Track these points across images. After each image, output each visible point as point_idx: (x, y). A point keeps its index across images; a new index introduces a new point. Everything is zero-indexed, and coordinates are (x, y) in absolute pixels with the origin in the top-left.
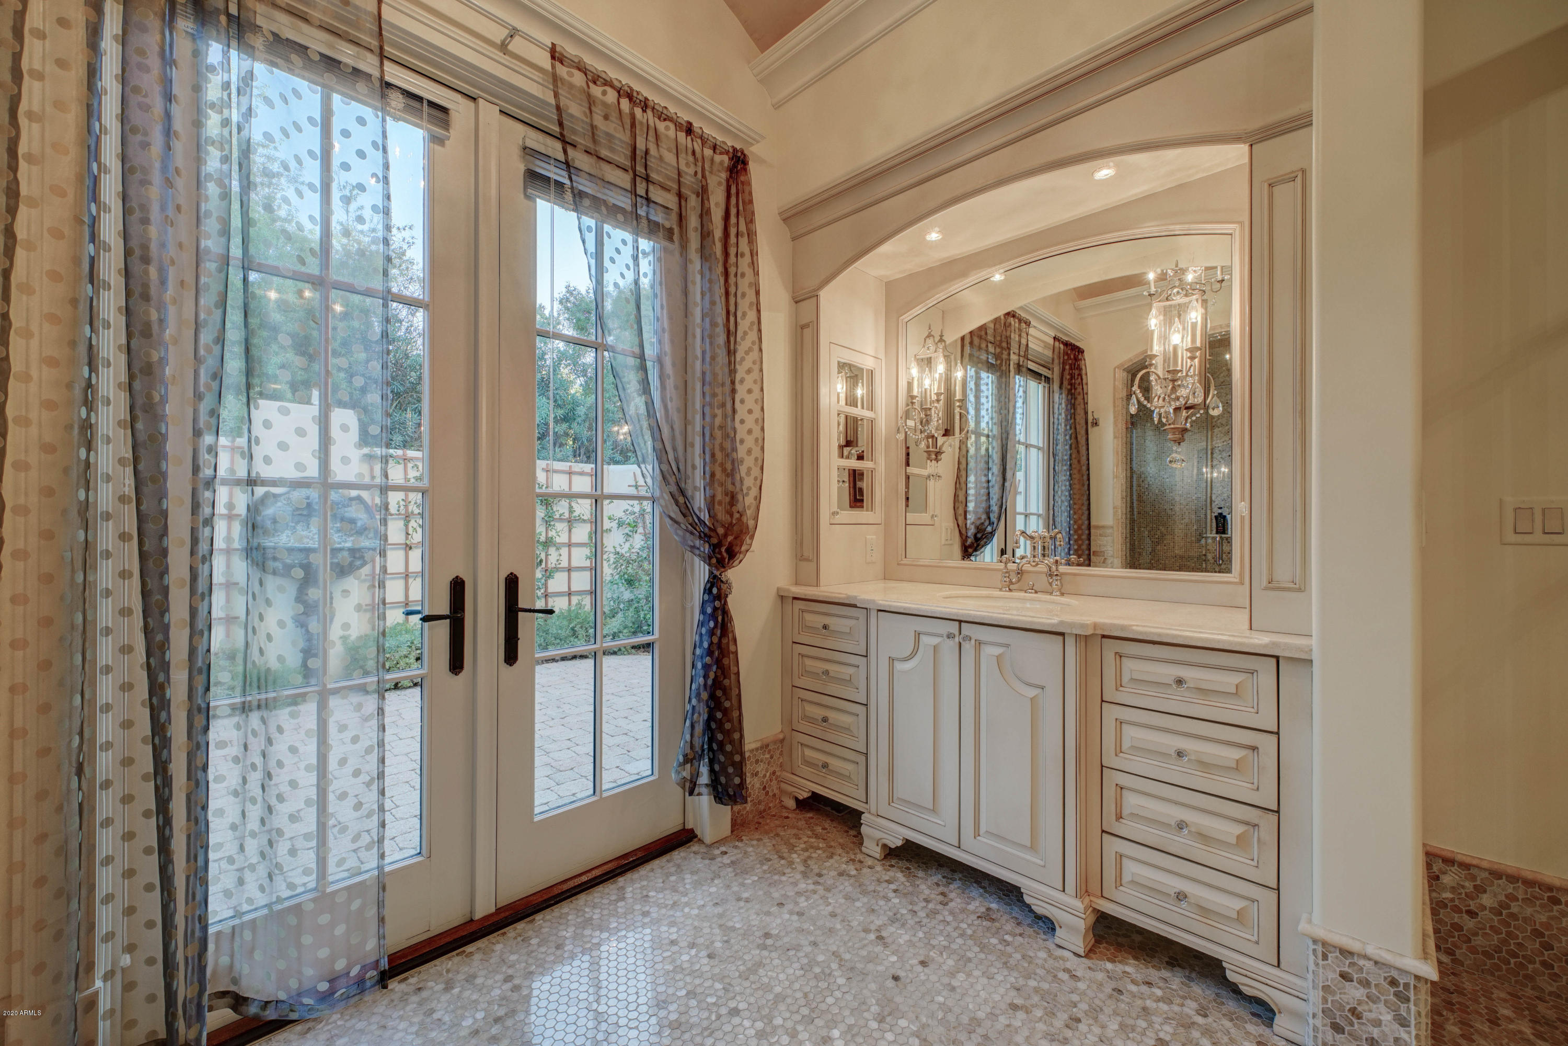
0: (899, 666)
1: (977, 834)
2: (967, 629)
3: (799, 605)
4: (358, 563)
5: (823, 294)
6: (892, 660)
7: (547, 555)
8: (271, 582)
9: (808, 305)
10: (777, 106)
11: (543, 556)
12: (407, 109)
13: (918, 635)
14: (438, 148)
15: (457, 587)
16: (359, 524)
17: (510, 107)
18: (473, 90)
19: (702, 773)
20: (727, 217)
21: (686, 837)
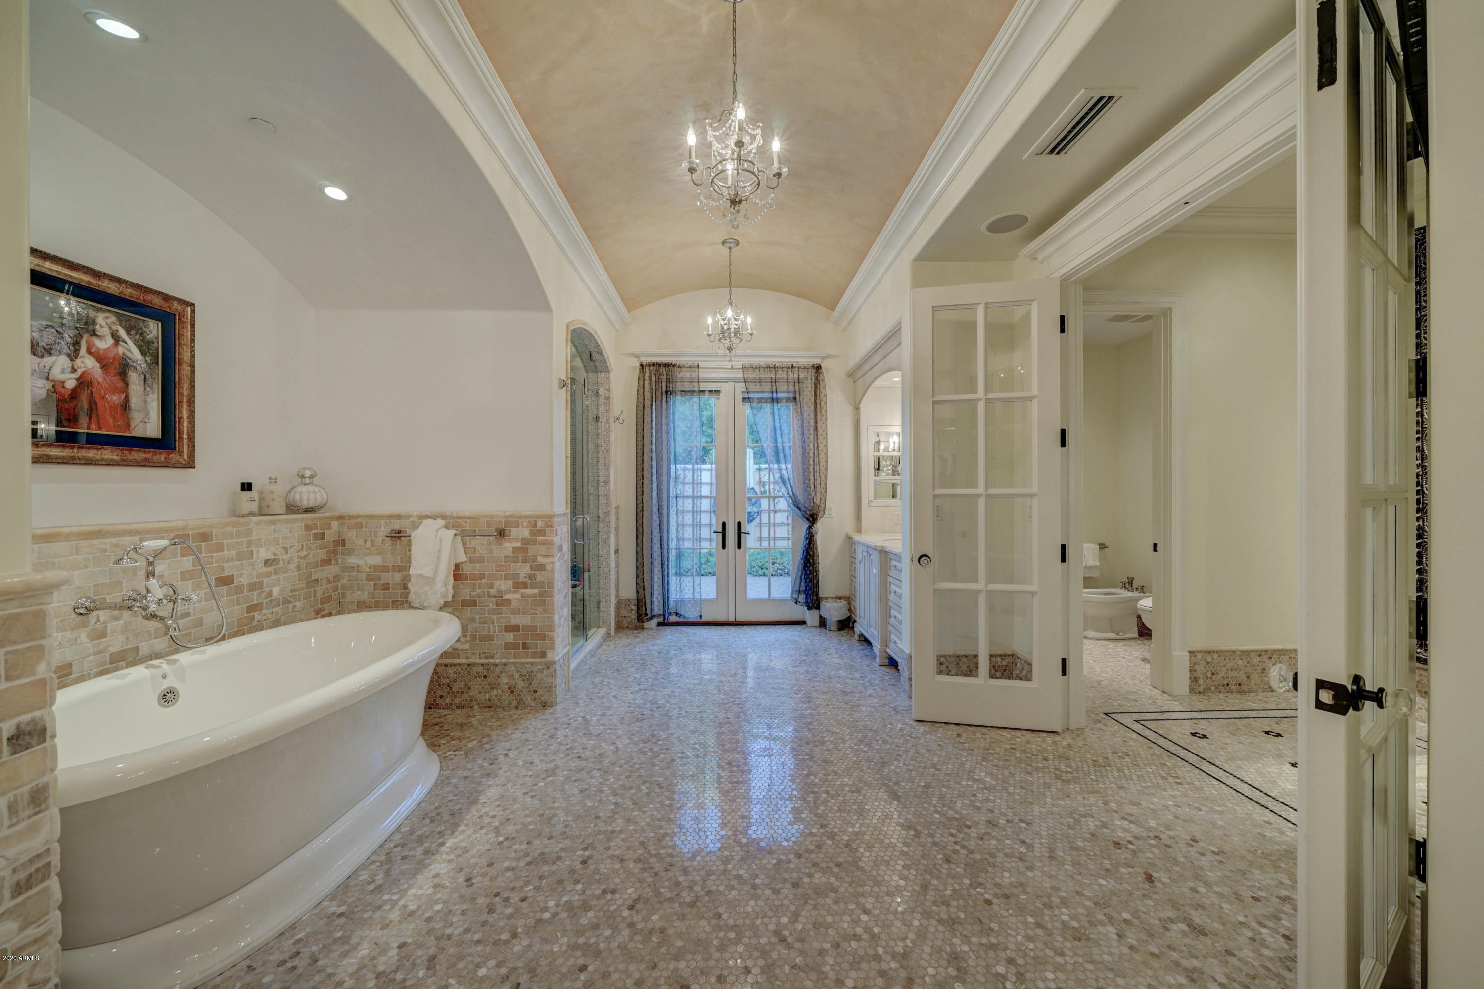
0: (861, 564)
6: (859, 562)
9: (859, 410)
10: (843, 330)
12: (708, 394)
14: (718, 400)
15: (724, 525)
17: (735, 380)
18: (726, 380)
19: (802, 598)
20: (816, 387)
21: (803, 623)
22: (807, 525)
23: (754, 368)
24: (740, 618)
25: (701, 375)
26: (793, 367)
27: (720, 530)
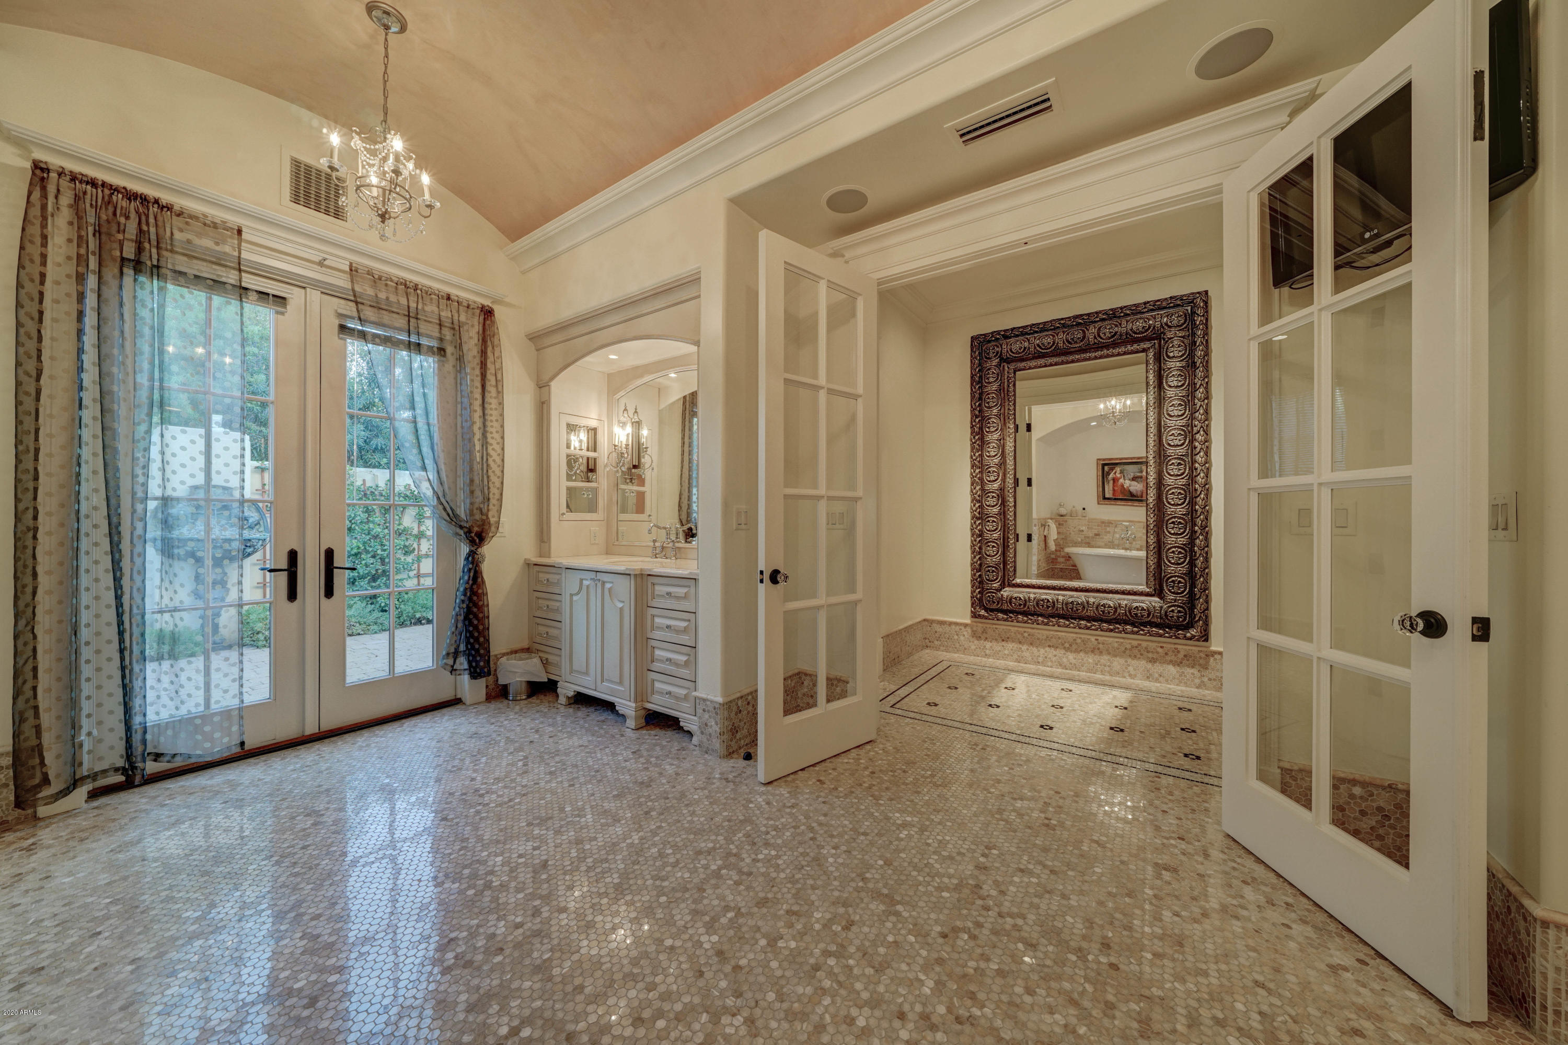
0: (575, 598)
1: (602, 681)
2: (599, 576)
3: (537, 568)
4: (249, 550)
5: (553, 384)
6: (572, 595)
7: (419, 545)
8: (177, 565)
9: (545, 389)
10: (524, 273)
11: (415, 546)
12: (259, 300)
13: (581, 580)
14: (280, 316)
15: (293, 556)
16: (251, 520)
17: (328, 291)
18: (303, 284)
19: (462, 663)
20: (484, 341)
21: (455, 702)
22: (465, 549)
23: (377, 279)
24: (326, 725)
25: (244, 255)
26: (449, 298)
27: (284, 564)
